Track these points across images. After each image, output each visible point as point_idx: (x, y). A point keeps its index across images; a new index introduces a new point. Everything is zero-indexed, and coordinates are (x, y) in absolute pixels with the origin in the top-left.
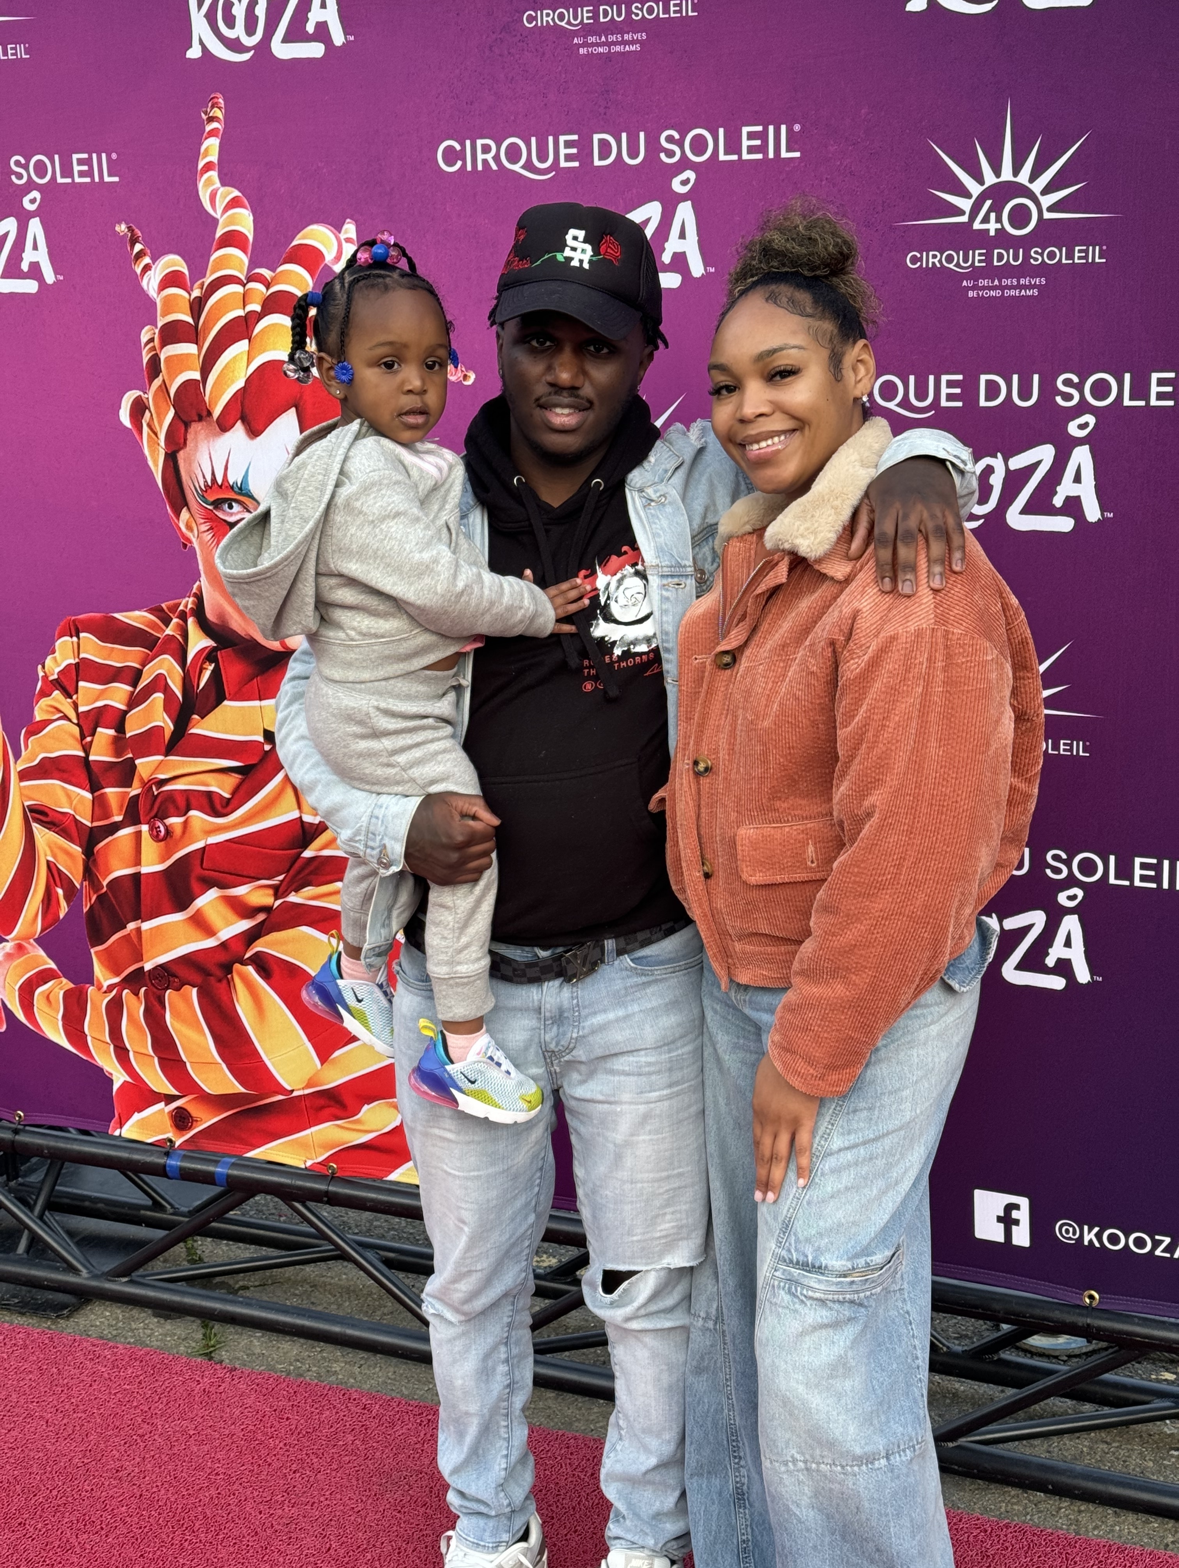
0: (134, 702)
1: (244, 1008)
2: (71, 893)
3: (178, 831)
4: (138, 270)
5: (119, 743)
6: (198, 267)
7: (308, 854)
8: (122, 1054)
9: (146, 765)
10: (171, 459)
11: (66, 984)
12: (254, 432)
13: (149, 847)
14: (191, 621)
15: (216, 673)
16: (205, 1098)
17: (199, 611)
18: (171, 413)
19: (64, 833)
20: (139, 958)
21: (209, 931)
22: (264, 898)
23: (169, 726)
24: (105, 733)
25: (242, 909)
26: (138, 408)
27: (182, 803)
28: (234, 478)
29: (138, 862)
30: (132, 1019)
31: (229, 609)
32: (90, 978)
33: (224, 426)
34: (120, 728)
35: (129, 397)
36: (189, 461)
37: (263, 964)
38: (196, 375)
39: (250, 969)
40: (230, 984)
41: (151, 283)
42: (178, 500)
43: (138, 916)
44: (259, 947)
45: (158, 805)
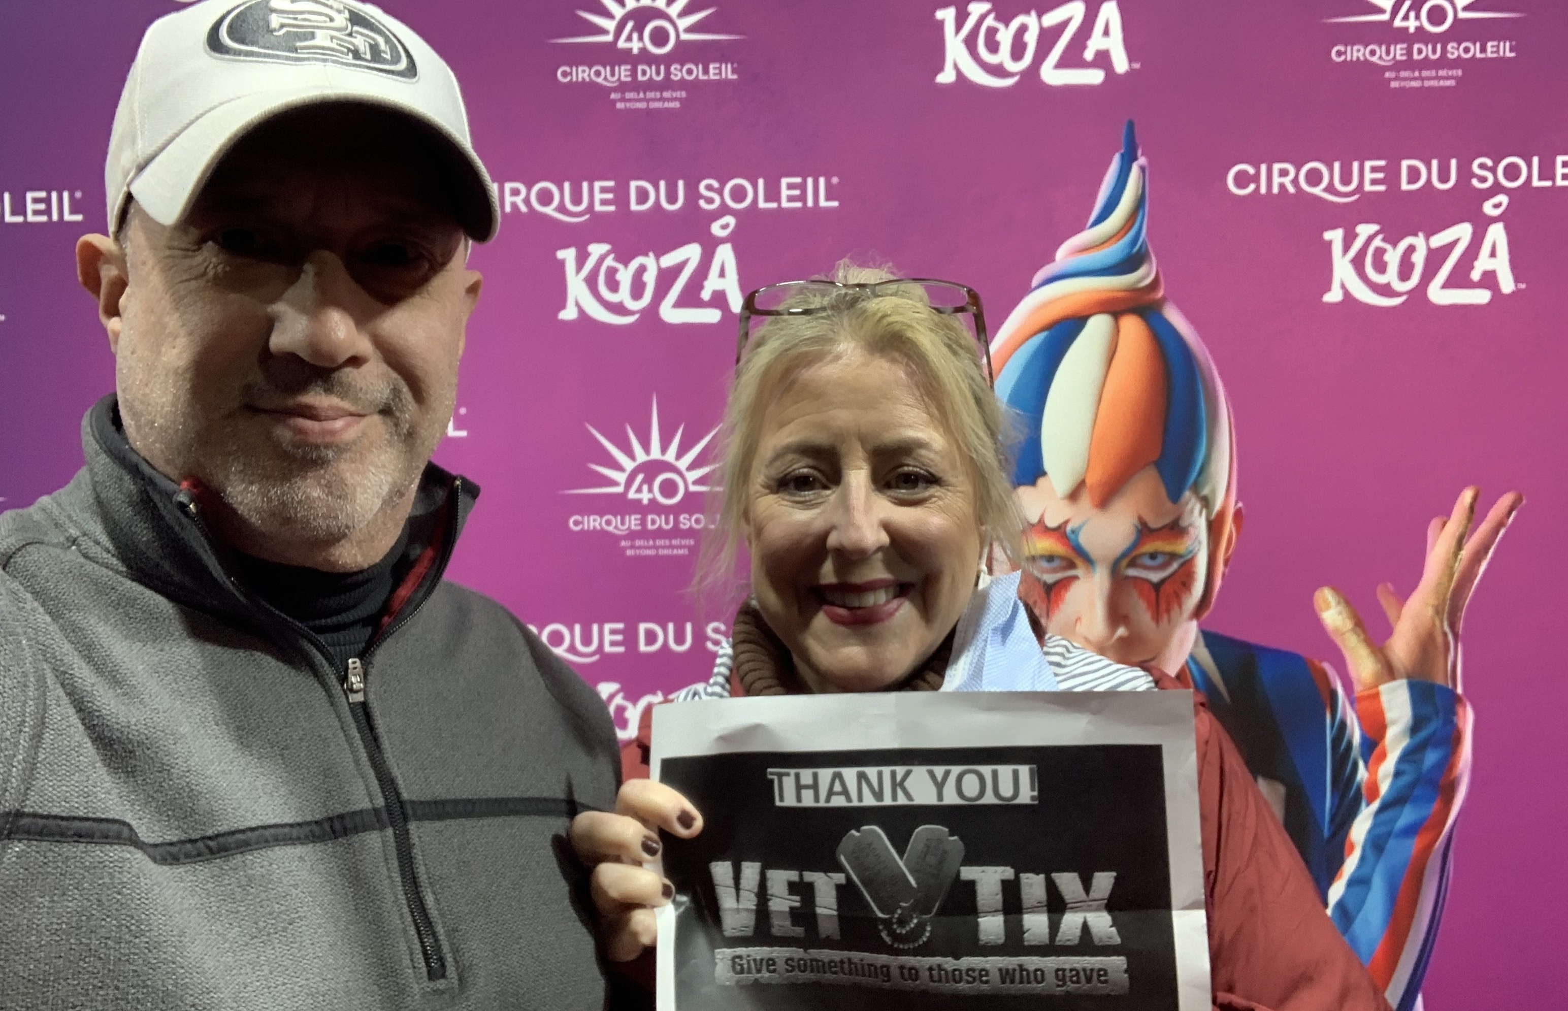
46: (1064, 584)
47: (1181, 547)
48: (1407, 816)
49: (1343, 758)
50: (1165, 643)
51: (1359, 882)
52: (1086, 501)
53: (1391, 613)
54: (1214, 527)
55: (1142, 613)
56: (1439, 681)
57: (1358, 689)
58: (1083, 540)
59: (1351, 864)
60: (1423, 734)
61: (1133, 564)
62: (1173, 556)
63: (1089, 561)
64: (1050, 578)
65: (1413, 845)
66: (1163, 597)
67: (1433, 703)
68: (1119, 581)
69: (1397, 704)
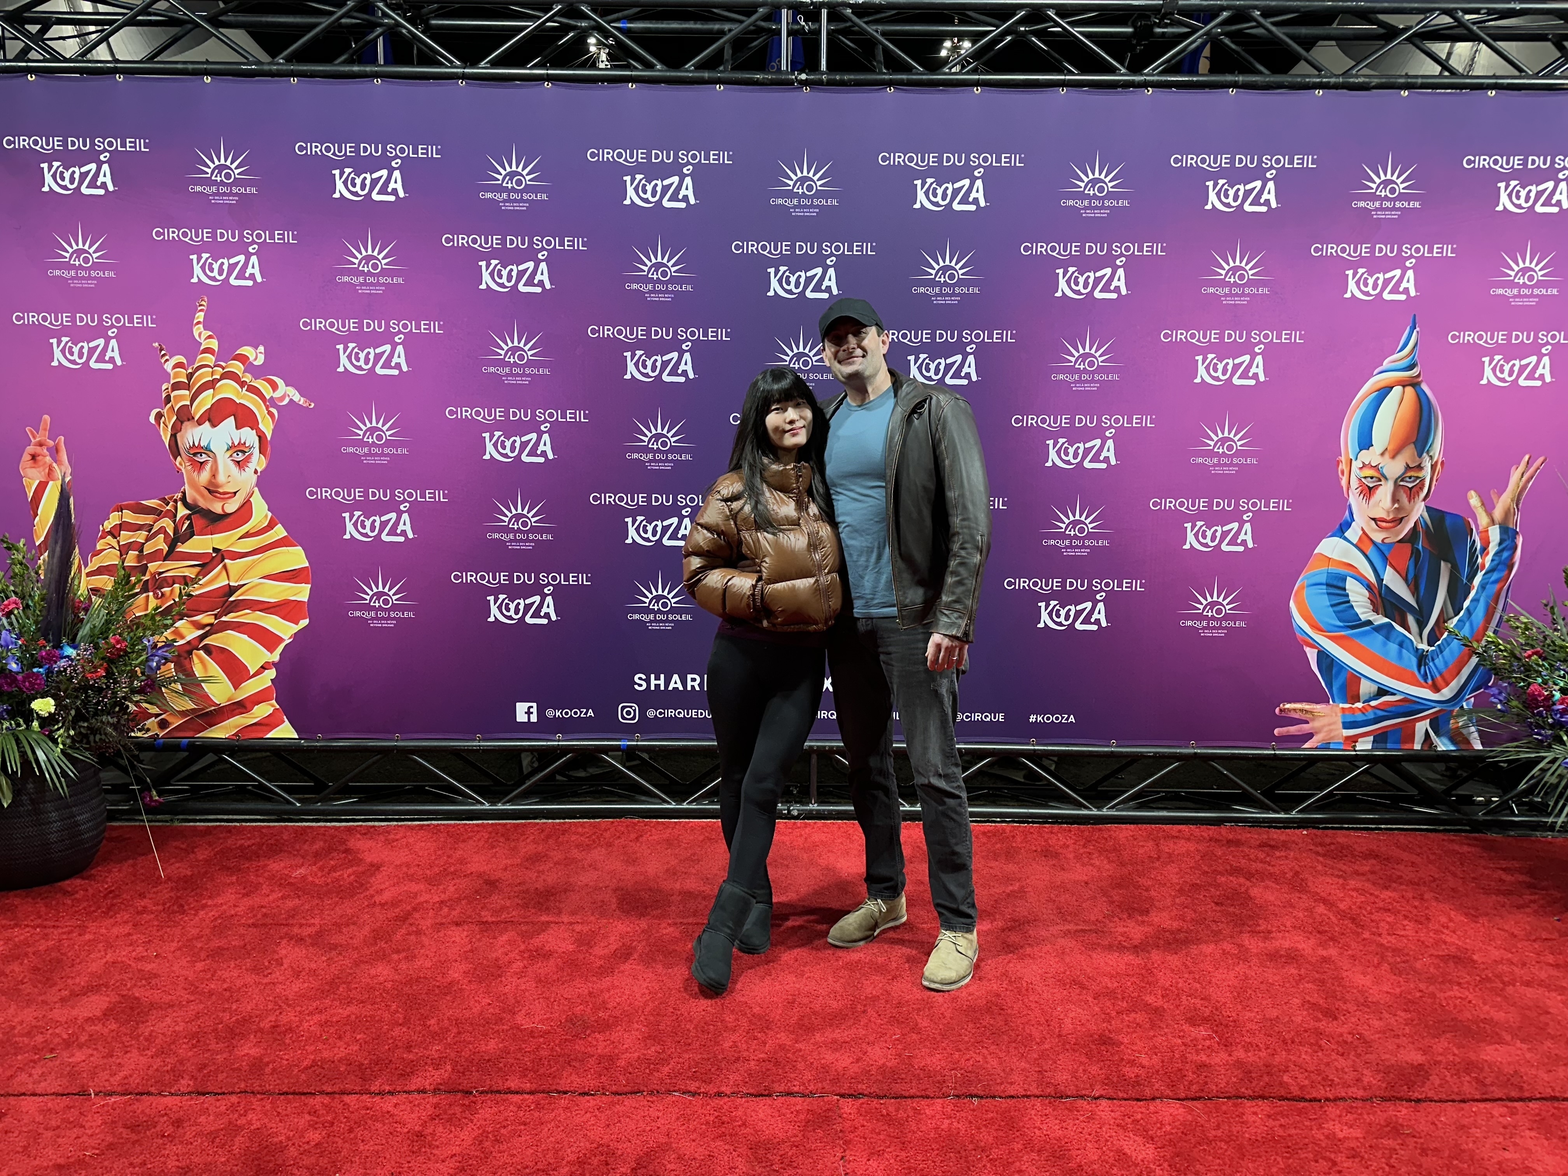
0: (148, 539)
3: (168, 594)
4: (163, 361)
5: (140, 558)
6: (191, 361)
7: (232, 599)
9: (153, 567)
10: (174, 436)
12: (214, 425)
13: (153, 602)
14: (179, 503)
15: (191, 526)
17: (184, 499)
18: (175, 418)
21: (183, 637)
22: (211, 620)
23: (166, 548)
24: (133, 553)
25: (198, 626)
26: (159, 416)
27: (170, 582)
28: (204, 444)
31: (198, 497)
33: (200, 423)
34: (141, 551)
35: (154, 412)
36: (182, 437)
37: (208, 649)
38: (188, 403)
39: (201, 652)
40: (191, 660)
41: (168, 366)
42: (176, 452)
44: (206, 642)
45: (158, 583)
46: (1376, 487)
47: (1421, 475)
48: (1495, 576)
49: (1473, 553)
50: (1412, 510)
51: (1475, 600)
52: (1387, 455)
53: (1495, 501)
54: (1433, 467)
55: (1404, 499)
56: (1511, 526)
57: (1481, 528)
58: (1385, 471)
59: (1472, 594)
60: (1503, 546)
61: (1402, 480)
62: (1418, 478)
63: (1386, 479)
64: (1371, 485)
65: (1497, 587)
66: (1412, 493)
67: (1508, 534)
68: (1397, 486)
69: (1495, 535)
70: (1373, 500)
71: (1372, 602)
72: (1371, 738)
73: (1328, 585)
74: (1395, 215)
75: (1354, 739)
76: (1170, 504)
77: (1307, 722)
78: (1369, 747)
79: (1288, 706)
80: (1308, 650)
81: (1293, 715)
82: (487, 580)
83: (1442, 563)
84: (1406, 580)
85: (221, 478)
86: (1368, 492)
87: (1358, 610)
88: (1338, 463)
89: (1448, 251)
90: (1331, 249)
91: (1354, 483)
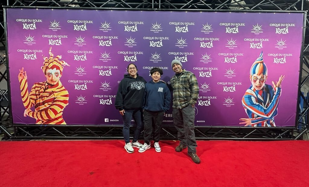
0: (40, 89)
1: (49, 112)
2: (33, 104)
6: (49, 58)
7: (55, 100)
8: (37, 117)
10: (45, 71)
11: (32, 112)
12: (52, 69)
13: (41, 100)
15: (48, 87)
16: (45, 120)
17: (47, 82)
18: (45, 68)
19: (33, 100)
20: (39, 109)
21: (46, 106)
22: (51, 103)
23: (43, 91)
24: (38, 92)
25: (49, 104)
26: (43, 68)
27: (44, 97)
28: (50, 72)
29: (40, 101)
30: (39, 114)
32: (35, 111)
33: (50, 69)
36: (47, 71)
37: (51, 109)
38: (48, 65)
39: (49, 109)
41: (45, 59)
42: (46, 74)
43: (40, 106)
44: (50, 107)
45: (42, 97)
46: (256, 80)
47: (264, 78)
48: (277, 96)
49: (273, 92)
50: (263, 84)
52: (258, 75)
53: (276, 82)
54: (266, 77)
55: (261, 82)
56: (280, 87)
57: (274, 88)
58: (258, 78)
59: (273, 99)
60: (278, 91)
65: (277, 98)
66: (262, 82)
67: (279, 89)
68: (260, 80)
69: (277, 89)
70: (256, 82)
71: (256, 101)
72: (256, 125)
73: (248, 98)
74: (259, 34)
75: (253, 125)
76: (221, 83)
77: (245, 122)
78: (256, 126)
79: (242, 119)
80: (245, 109)
81: (243, 120)
82: (100, 97)
83: (268, 94)
84: (262, 96)
85: (53, 78)
86: (255, 81)
87: (254, 102)
88: (250, 76)
89: (268, 40)
90: (248, 40)
91: (253, 80)
